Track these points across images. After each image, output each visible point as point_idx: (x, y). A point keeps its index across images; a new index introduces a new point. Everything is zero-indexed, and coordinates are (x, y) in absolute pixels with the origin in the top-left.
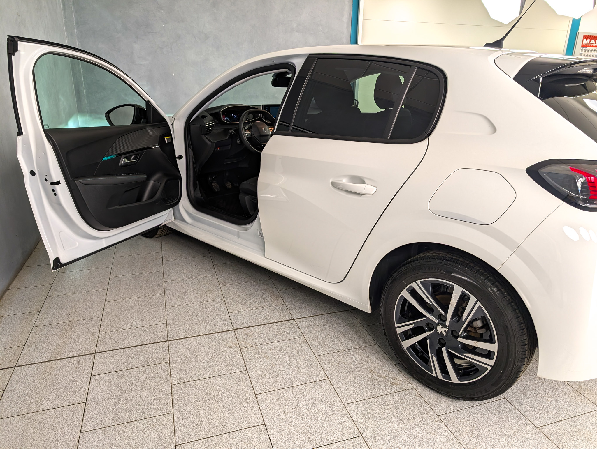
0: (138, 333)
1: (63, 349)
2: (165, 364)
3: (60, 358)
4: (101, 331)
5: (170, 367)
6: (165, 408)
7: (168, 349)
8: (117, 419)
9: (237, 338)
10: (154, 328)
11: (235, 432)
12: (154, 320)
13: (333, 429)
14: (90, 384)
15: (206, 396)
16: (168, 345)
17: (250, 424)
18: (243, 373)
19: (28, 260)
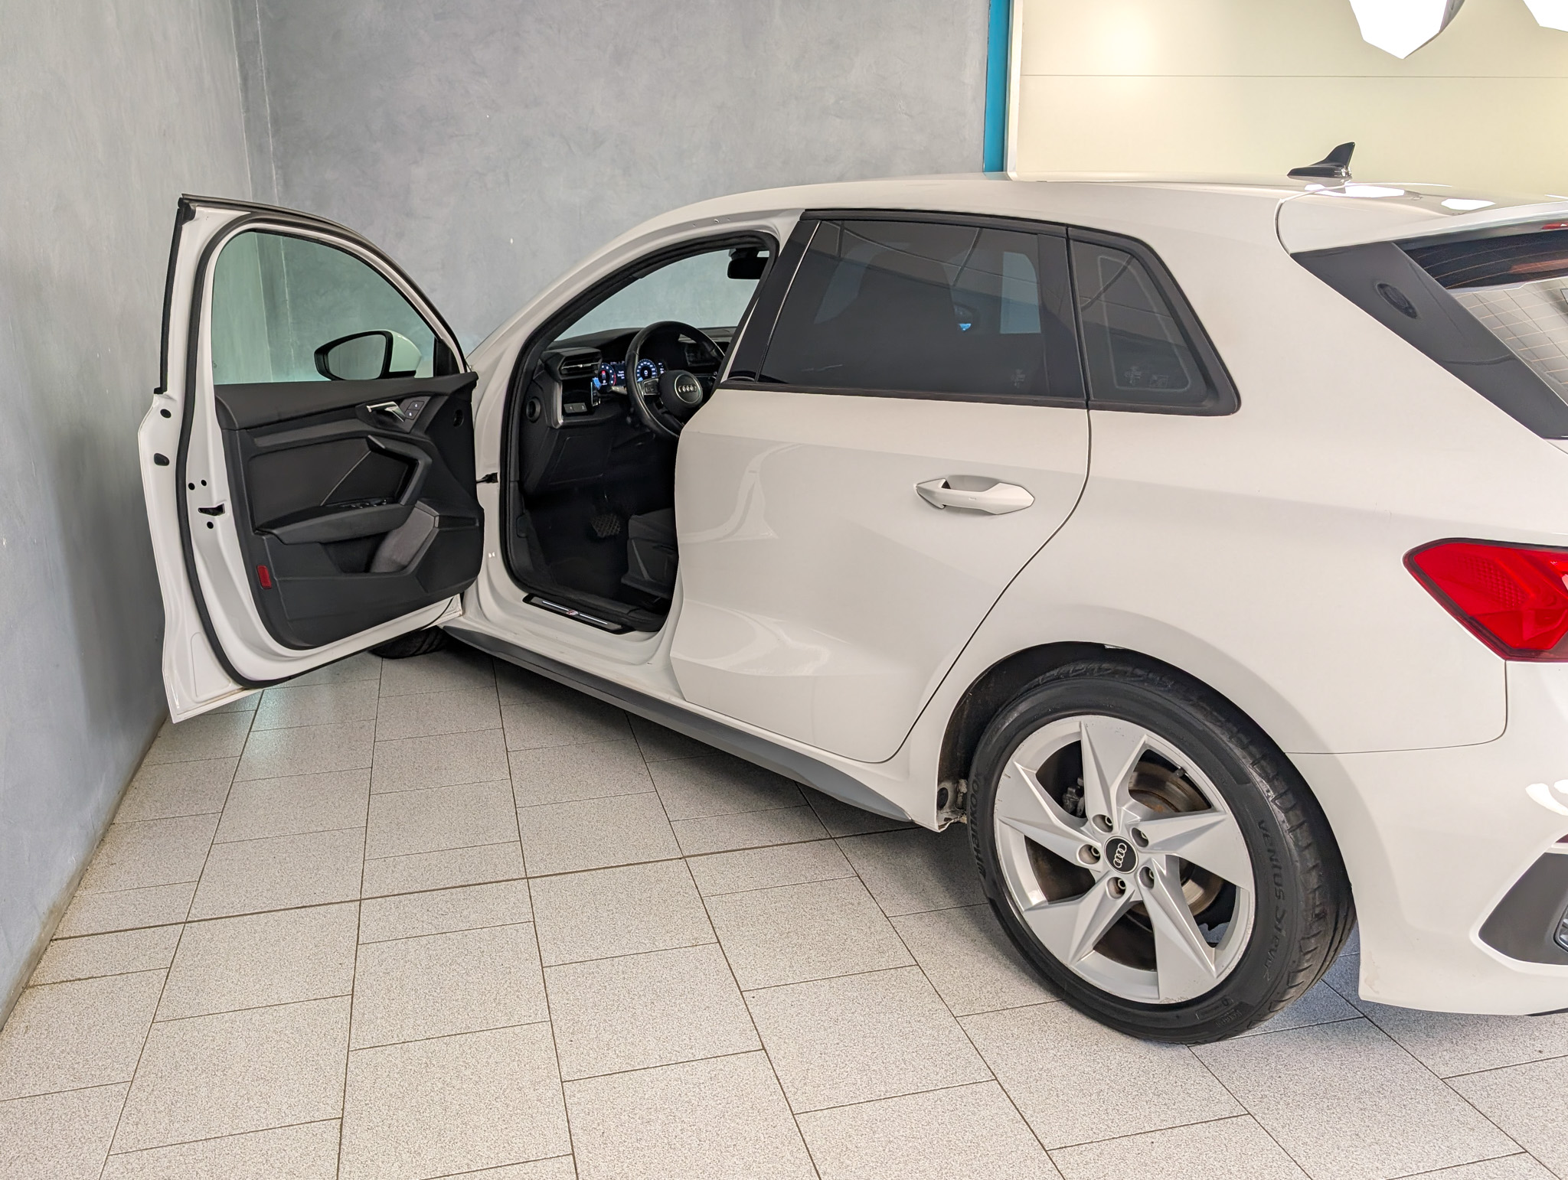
0: (453, 861)
1: (286, 890)
2: (525, 925)
3: (283, 907)
4: (367, 854)
5: (535, 931)
6: (531, 1011)
7: (528, 894)
8: (426, 1028)
10: (492, 850)
11: (696, 1062)
12: (489, 835)
13: (926, 1065)
14: (356, 959)
15: (624, 991)
16: (529, 886)
17: (730, 1049)
18: (710, 947)
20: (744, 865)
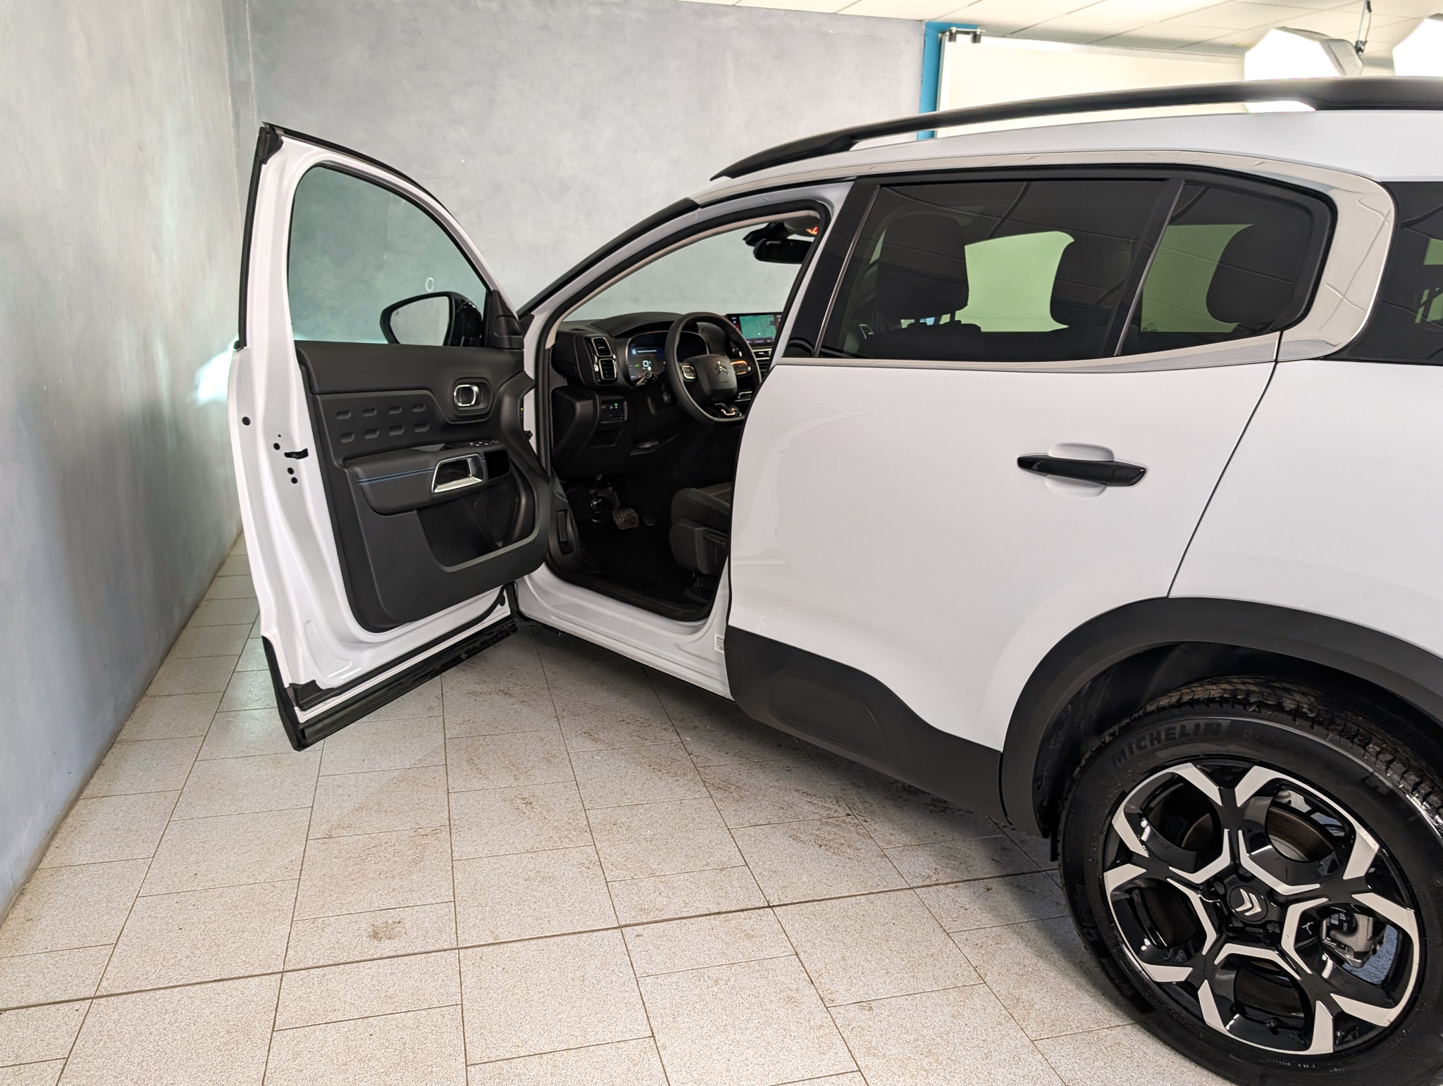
1: (207, 957)
2: (452, 1009)
3: (199, 980)
4: (296, 914)
5: (463, 1017)
7: (458, 969)
9: (627, 950)
10: (424, 912)
12: (423, 893)
14: (269, 1051)
16: (459, 959)
18: (644, 1043)
19: (127, 724)
20: (680, 938)
